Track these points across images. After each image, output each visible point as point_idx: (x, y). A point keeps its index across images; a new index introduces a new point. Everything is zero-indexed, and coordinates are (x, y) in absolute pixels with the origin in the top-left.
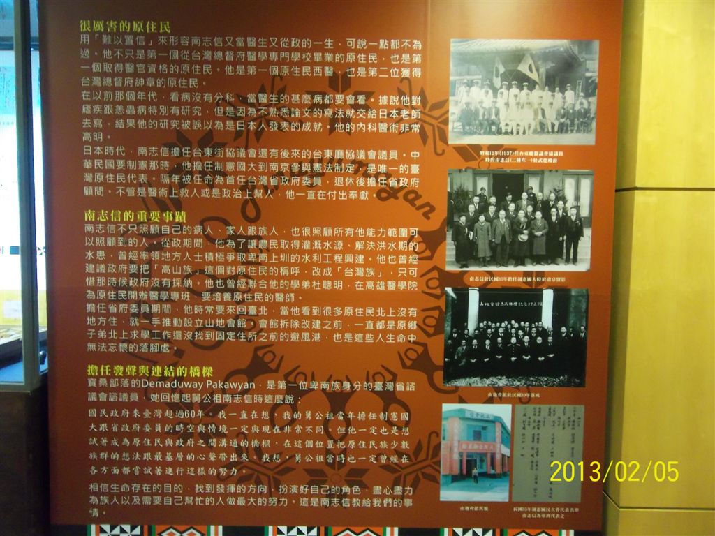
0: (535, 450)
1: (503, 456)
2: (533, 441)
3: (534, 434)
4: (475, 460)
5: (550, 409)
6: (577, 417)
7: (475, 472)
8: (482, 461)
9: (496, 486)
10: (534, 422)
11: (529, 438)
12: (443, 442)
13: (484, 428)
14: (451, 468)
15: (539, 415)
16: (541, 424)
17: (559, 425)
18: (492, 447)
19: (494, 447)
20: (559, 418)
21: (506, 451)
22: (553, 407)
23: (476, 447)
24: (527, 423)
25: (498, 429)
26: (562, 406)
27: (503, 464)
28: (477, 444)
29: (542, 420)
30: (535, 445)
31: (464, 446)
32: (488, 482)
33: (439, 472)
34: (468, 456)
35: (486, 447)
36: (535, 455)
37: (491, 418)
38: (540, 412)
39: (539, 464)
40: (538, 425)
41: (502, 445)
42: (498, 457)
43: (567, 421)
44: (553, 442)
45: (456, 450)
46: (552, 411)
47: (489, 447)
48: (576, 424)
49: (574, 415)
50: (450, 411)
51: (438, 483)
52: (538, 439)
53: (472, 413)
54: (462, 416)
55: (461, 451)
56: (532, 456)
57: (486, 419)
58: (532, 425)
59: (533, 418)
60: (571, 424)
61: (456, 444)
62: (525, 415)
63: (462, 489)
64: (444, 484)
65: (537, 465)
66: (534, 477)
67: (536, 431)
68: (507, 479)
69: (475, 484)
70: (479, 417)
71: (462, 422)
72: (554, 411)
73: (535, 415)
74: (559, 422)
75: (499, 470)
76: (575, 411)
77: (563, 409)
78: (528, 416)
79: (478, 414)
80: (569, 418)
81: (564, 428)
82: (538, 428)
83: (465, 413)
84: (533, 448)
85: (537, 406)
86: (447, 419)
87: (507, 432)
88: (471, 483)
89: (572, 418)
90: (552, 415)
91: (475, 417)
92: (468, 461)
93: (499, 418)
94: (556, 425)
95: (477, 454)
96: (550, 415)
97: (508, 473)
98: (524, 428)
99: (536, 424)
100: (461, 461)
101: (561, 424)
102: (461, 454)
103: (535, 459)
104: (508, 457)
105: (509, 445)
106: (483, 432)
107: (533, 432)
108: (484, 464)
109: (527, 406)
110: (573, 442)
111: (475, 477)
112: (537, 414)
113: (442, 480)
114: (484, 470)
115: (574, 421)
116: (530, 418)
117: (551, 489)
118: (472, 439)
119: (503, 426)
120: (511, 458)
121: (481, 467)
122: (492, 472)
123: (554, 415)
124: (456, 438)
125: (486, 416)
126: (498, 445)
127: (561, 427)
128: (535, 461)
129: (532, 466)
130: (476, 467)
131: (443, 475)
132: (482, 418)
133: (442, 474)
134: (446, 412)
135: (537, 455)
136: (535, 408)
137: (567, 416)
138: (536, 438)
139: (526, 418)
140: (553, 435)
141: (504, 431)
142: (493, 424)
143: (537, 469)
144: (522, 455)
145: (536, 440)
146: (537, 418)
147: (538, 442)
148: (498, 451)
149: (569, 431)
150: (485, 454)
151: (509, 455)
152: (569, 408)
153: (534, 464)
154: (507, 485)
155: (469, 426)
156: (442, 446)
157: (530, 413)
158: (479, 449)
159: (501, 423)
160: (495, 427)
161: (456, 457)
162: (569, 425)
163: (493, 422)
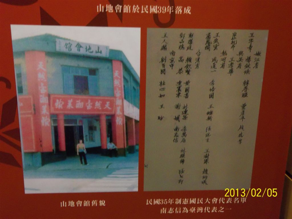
0: (182, 110)
1: (128, 119)
2: (179, 95)
3: (180, 83)
4: (81, 128)
5: (209, 37)
6: (254, 50)
7: (81, 146)
8: (92, 128)
9: (118, 169)
10: (181, 60)
11: (171, 89)
12: (19, 97)
13: (93, 72)
14: (39, 141)
15: (189, 48)
16: (193, 63)
17: (223, 66)
18: (107, 105)
19: (112, 104)
20: (224, 53)
21: (134, 112)
22: (213, 32)
23: (79, 105)
24: (168, 63)
25: (118, 73)
26: (230, 32)
27: (128, 133)
28: (82, 100)
29: (194, 57)
30: (182, 101)
31: (59, 105)
32: (104, 162)
33: (19, 149)
34: (66, 121)
35: (98, 104)
36: (181, 117)
37: (105, 54)
38: (191, 42)
39: (187, 132)
40: (187, 66)
41: (126, 103)
42: (119, 121)
43: (237, 58)
44: (211, 96)
45: (44, 110)
46: (212, 40)
47: (103, 104)
48: (252, 64)
49: (250, 47)
50: (26, 40)
51: (20, 166)
52: (187, 90)
53: (69, 43)
54: (49, 49)
55: (53, 111)
56: (177, 119)
57: (94, 54)
58: (178, 65)
59: (179, 53)
60: (244, 63)
61: (44, 100)
62: (164, 48)
63: (60, 174)
64: (29, 167)
65: (184, 134)
66: (180, 154)
67: (184, 77)
68: (136, 157)
69: (82, 166)
70: (83, 52)
71: (51, 60)
72: (216, 41)
73: (182, 47)
74: (224, 60)
75: (121, 143)
76: (251, 40)
77: (231, 36)
78: (170, 48)
79: (79, 46)
80: (241, 53)
81: (231, 71)
82: (188, 72)
83: (55, 42)
84: (177, 107)
85: (187, 31)
86: (22, 53)
87: (135, 80)
88: (75, 164)
89: (247, 54)
90: (212, 47)
91: (74, 50)
92: (66, 128)
93: (119, 53)
94: (219, 65)
95: (84, 117)
96: (207, 48)
97: (137, 147)
98: (163, 72)
99: (184, 64)
100: (56, 130)
101: (227, 63)
102: (54, 117)
103: (181, 124)
104: (136, 121)
105: (138, 101)
106: (90, 78)
107: (178, 77)
108: (97, 135)
109: (169, 31)
110: (245, 95)
111: (82, 155)
112: (186, 45)
113: (25, 161)
114: (97, 143)
115: (249, 59)
116: (173, 53)
117: (206, 171)
118: (72, 91)
119: (127, 69)
120: (141, 123)
121: (92, 139)
122: (110, 146)
123: (216, 48)
124: (43, 90)
125: (94, 49)
126: (118, 102)
127: (227, 69)
128: (181, 127)
129: (176, 135)
130: (81, 137)
131: (25, 153)
132: (88, 53)
133: (23, 151)
134: (19, 41)
135: (185, 118)
136: (181, 35)
137: (238, 48)
138: (183, 89)
139: (166, 54)
140: (213, 83)
141: (128, 77)
142: (108, 65)
143: (184, 141)
144: (160, 118)
145: (183, 92)
146: (186, 54)
147: (187, 96)
148: (118, 112)
149: (239, 75)
150: (97, 117)
151: (138, 118)
152: (243, 34)
153: (180, 133)
154: (136, 165)
155: (65, 69)
156: (20, 104)
157: (173, 45)
158: (85, 108)
159: (122, 62)
160: (112, 71)
161: (46, 122)
162: (240, 66)
163: (108, 60)
